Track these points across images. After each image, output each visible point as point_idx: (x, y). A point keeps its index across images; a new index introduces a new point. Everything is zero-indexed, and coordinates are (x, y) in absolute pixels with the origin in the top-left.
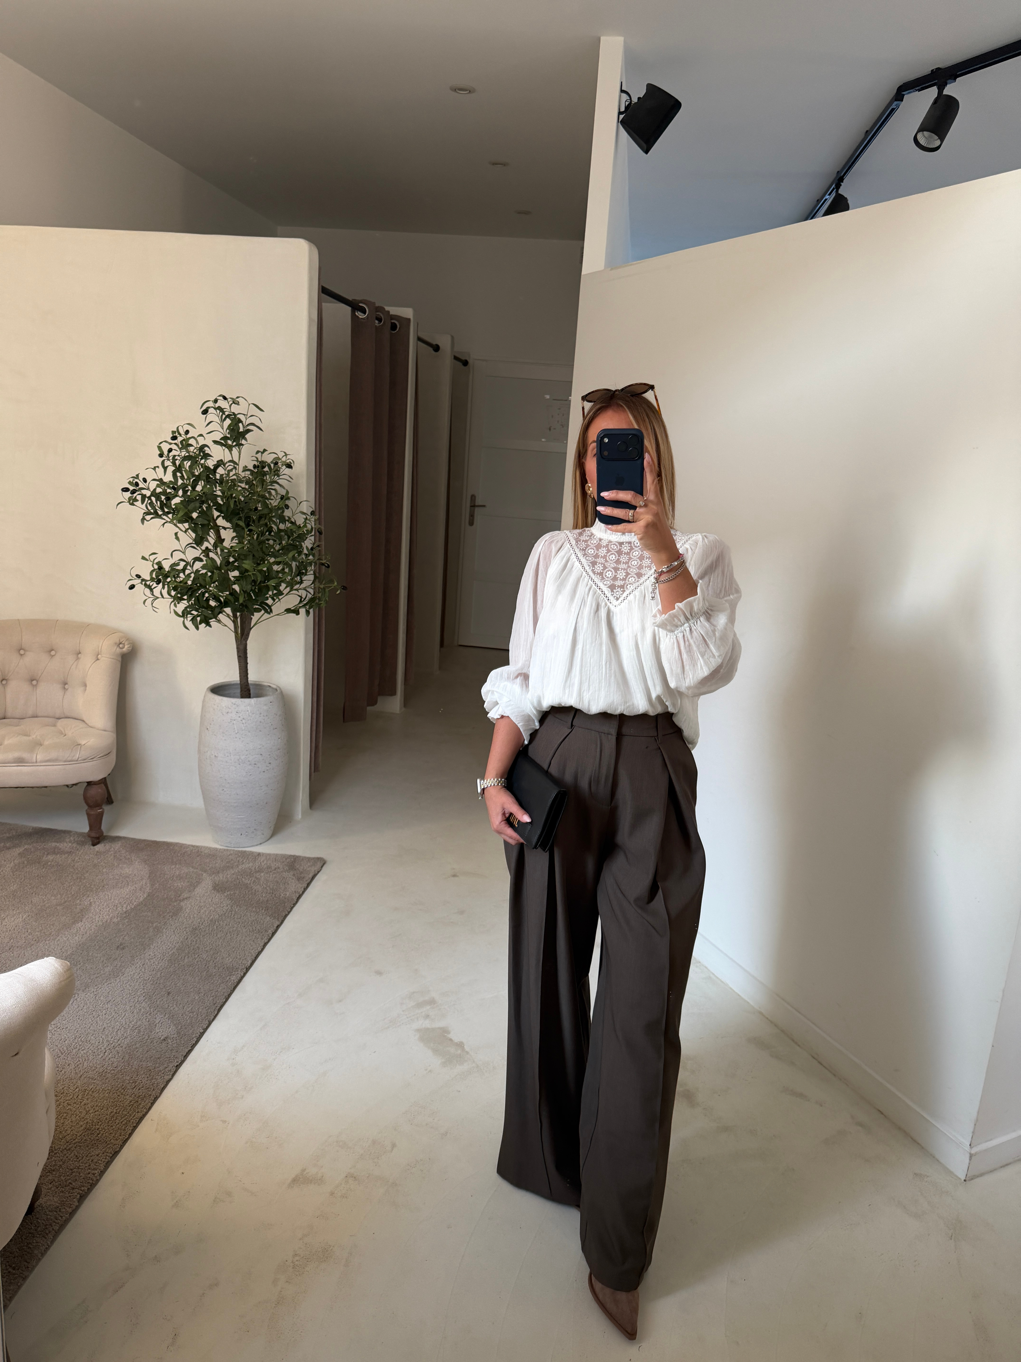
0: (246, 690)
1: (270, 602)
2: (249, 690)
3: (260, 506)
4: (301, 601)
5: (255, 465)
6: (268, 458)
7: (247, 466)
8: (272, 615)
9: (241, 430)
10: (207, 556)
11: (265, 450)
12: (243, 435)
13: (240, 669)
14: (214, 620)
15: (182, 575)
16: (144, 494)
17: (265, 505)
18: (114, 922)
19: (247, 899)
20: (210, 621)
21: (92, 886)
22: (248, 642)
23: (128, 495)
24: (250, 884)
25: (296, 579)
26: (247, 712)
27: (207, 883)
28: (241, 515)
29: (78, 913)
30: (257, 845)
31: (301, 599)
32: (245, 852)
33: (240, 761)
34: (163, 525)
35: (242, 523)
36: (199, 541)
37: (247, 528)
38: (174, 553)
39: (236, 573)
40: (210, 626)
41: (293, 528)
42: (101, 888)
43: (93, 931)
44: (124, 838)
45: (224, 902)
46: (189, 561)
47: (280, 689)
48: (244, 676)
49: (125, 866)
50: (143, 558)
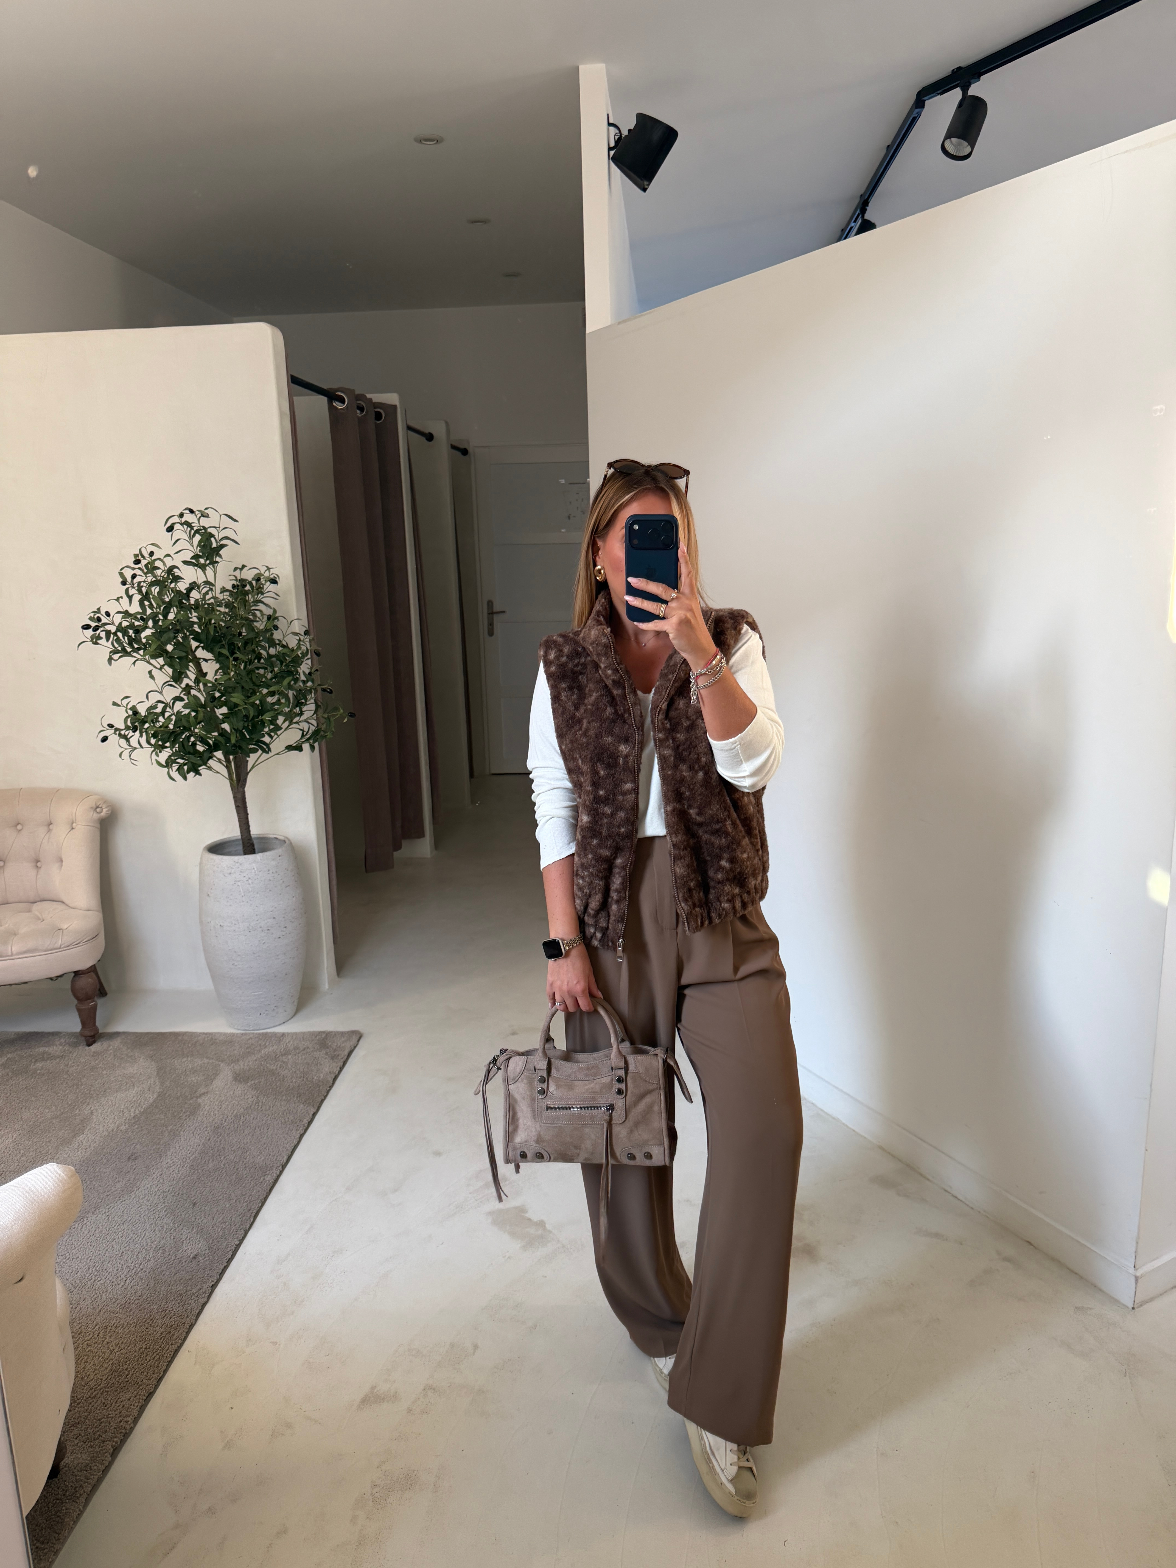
0: (249, 845)
1: (267, 739)
2: (253, 845)
3: (244, 630)
4: (303, 736)
5: (234, 584)
6: (249, 575)
7: (225, 586)
8: (271, 754)
9: (214, 545)
10: (188, 693)
11: (244, 566)
12: (217, 551)
13: (239, 821)
14: (204, 767)
15: (161, 719)
16: (109, 629)
17: (251, 629)
18: (121, 1130)
19: (275, 1087)
20: (199, 768)
21: (92, 1092)
22: (246, 789)
23: (89, 632)
24: (276, 1069)
25: (295, 710)
26: (253, 871)
27: (226, 1073)
28: (224, 642)
29: (78, 1125)
30: (280, 1025)
31: (303, 733)
32: (266, 1034)
33: (251, 928)
34: (134, 663)
35: (225, 652)
36: (177, 678)
37: (232, 656)
38: (149, 694)
39: (224, 710)
40: (200, 775)
41: (285, 650)
42: (102, 1093)
43: (97, 1143)
44: (124, 1033)
45: (248, 1093)
46: (168, 701)
47: (289, 840)
48: (246, 829)
49: (128, 1064)
50: (115, 704)
